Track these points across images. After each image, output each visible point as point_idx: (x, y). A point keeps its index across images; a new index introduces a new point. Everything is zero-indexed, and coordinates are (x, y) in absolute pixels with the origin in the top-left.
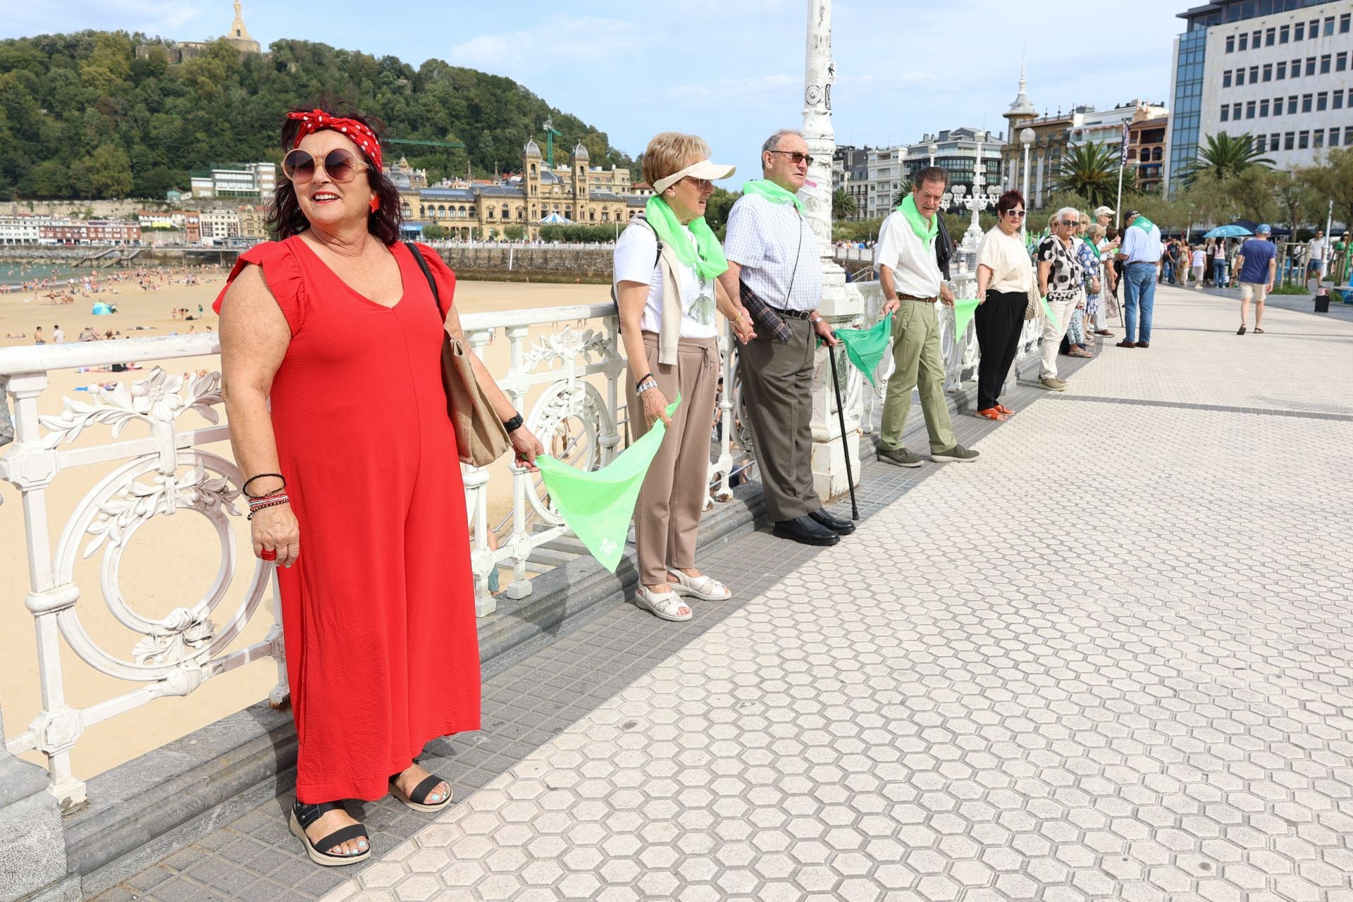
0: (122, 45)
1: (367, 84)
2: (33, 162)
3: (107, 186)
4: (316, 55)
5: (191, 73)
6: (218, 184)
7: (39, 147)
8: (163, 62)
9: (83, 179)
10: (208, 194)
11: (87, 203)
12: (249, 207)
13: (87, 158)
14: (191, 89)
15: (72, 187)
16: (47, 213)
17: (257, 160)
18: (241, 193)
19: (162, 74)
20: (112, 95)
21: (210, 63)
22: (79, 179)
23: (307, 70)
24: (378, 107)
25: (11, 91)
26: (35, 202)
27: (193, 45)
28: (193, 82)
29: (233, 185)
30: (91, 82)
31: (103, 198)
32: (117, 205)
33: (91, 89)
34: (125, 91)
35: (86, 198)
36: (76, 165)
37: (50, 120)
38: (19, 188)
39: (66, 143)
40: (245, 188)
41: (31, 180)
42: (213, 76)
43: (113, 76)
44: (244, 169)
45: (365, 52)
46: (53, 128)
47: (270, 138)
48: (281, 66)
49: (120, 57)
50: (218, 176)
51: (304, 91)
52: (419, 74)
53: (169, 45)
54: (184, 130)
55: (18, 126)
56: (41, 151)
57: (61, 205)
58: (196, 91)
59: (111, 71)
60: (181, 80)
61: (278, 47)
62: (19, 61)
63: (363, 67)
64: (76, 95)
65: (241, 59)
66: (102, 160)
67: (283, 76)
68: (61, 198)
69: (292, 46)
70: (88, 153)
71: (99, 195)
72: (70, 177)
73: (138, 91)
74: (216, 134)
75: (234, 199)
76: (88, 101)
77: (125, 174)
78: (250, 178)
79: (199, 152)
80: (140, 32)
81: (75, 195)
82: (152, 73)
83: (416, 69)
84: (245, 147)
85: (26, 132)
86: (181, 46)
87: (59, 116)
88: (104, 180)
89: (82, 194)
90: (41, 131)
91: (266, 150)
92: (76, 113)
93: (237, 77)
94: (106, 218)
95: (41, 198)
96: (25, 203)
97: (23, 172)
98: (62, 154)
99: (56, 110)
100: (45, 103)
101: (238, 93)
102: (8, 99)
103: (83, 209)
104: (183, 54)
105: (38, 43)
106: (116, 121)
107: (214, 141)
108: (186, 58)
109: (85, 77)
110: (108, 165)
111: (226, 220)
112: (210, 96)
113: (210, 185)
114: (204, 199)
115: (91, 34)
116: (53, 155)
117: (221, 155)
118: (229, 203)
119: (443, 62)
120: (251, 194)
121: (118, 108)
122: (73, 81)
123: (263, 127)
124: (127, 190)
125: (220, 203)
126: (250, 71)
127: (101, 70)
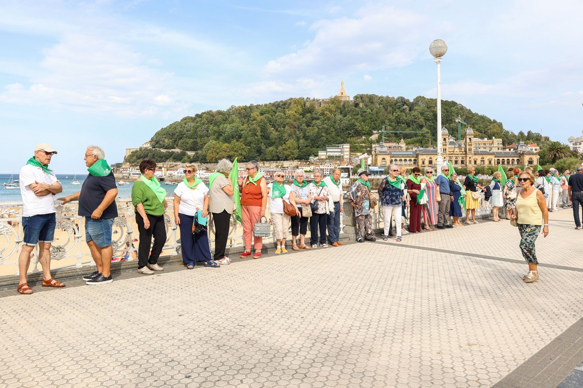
0: (300, 102)
1: (390, 109)
2: (267, 147)
3: (289, 155)
4: (371, 99)
5: (323, 110)
6: (328, 153)
7: (269, 142)
8: (314, 107)
9: (282, 153)
10: (324, 157)
11: (282, 162)
12: (338, 162)
13: (284, 145)
14: (322, 117)
15: (278, 156)
16: (269, 166)
17: (343, 143)
18: (336, 157)
19: (313, 112)
20: (295, 121)
21: (330, 106)
22: (280, 153)
23: (366, 106)
24: (394, 118)
25: (262, 122)
26: (265, 162)
27: (326, 100)
28: (323, 114)
29: (333, 153)
30: (288, 117)
31: (287, 160)
32: (292, 162)
33: (288, 119)
34: (299, 119)
35: (282, 160)
36: (280, 148)
37: (274, 132)
38: (261, 157)
39: (278, 140)
40: (338, 154)
41: (265, 154)
42: (331, 111)
43: (296, 114)
44: (338, 147)
45: (391, 96)
46: (274, 134)
47: (349, 134)
48: (356, 105)
49: (299, 107)
50: (328, 150)
51: (364, 114)
52: (413, 103)
53: (317, 101)
54: (318, 133)
55: (264, 134)
56: (270, 143)
57: (273, 163)
58: (324, 117)
59: (296, 112)
60: (319, 114)
61: (356, 97)
62: (266, 111)
63: (389, 102)
64: (283, 122)
65: (342, 104)
66: (288, 145)
67: (357, 109)
68: (274, 160)
69: (362, 97)
70: (285, 143)
71: (286, 159)
72: (277, 152)
73: (304, 119)
74: (329, 133)
75: (333, 159)
76: (287, 124)
77: (295, 151)
78: (340, 150)
79: (322, 141)
80: (309, 97)
81: (278, 159)
82: (310, 112)
83: (412, 101)
84: (339, 138)
85: (265, 137)
86: (321, 100)
87: (277, 130)
88: (288, 153)
89: (281, 159)
90: (270, 136)
91: (347, 139)
92: (282, 129)
93: (339, 111)
94: (287, 168)
95: (267, 160)
96: (262, 162)
97: (263, 151)
98: (276, 144)
99: (276, 128)
100: (274, 126)
101: (339, 117)
102: (261, 125)
103: (280, 164)
104: (321, 104)
105: (273, 105)
106: (295, 131)
107: (328, 136)
108: (322, 105)
109: (286, 115)
110: (290, 147)
111: (329, 167)
112: (329, 119)
113: (325, 153)
114: (323, 159)
115: (291, 99)
116: (273, 144)
117: (330, 142)
118: (331, 160)
119: (423, 97)
120: (340, 157)
121: (296, 126)
122: (283, 117)
123: (347, 129)
124: (296, 157)
125: (328, 161)
126: (345, 108)
127: (292, 112)
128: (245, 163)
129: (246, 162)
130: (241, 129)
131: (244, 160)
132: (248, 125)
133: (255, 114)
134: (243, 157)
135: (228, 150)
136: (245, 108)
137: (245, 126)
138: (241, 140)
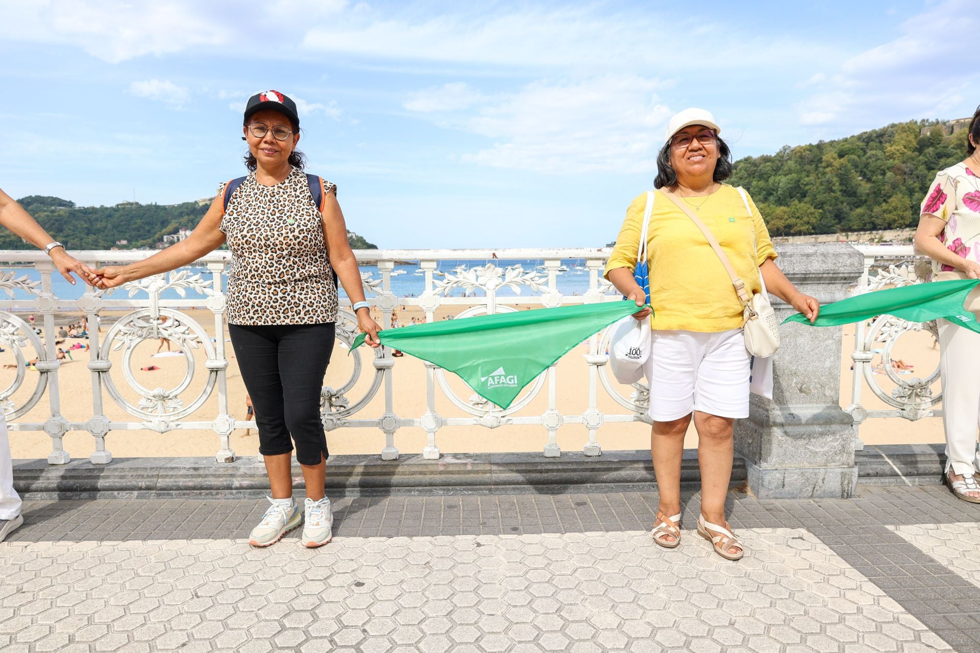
0: (910, 128)
2: (851, 210)
3: (895, 221)
5: (960, 140)
7: (856, 200)
8: (940, 136)
9: (880, 217)
11: (880, 231)
13: (884, 204)
14: (958, 151)
15: (873, 223)
16: (856, 240)
19: (938, 144)
20: (904, 162)
22: (877, 218)
25: (843, 169)
26: (850, 233)
27: (963, 121)
30: (891, 156)
31: (891, 229)
32: (899, 233)
33: (891, 160)
34: (913, 159)
35: (880, 229)
36: (877, 209)
37: (863, 183)
38: (842, 226)
39: (871, 196)
41: (849, 220)
43: (906, 150)
46: (865, 187)
49: (912, 137)
53: (944, 123)
55: (845, 189)
56: (856, 202)
57: (864, 234)
58: (962, 152)
59: (905, 147)
60: (952, 146)
62: (850, 150)
64: (881, 166)
66: (894, 204)
68: (865, 230)
70: (885, 201)
71: (889, 227)
72: (872, 217)
73: (921, 157)
76: (888, 169)
77: (907, 213)
80: (926, 119)
81: (874, 227)
82: (932, 144)
85: (850, 193)
86: (953, 123)
87: (869, 180)
88: (893, 217)
89: (878, 227)
90: (858, 191)
92: (880, 177)
94: (891, 241)
95: (853, 231)
96: (844, 234)
97: (845, 216)
98: (868, 203)
99: (868, 176)
100: (864, 175)
102: (841, 174)
103: (878, 236)
104: (955, 128)
105: (860, 138)
106: (905, 179)
108: (957, 131)
109: (887, 154)
110: (897, 207)
115: (893, 126)
116: (863, 204)
121: (907, 170)
122: (880, 157)
124: (907, 222)
127: (898, 148)
128: (813, 236)
129: (816, 234)
130: (805, 183)
131: (813, 231)
132: (817, 175)
133: (829, 156)
134: (811, 227)
135: (786, 217)
136: (810, 148)
137: (812, 178)
138: (806, 199)
